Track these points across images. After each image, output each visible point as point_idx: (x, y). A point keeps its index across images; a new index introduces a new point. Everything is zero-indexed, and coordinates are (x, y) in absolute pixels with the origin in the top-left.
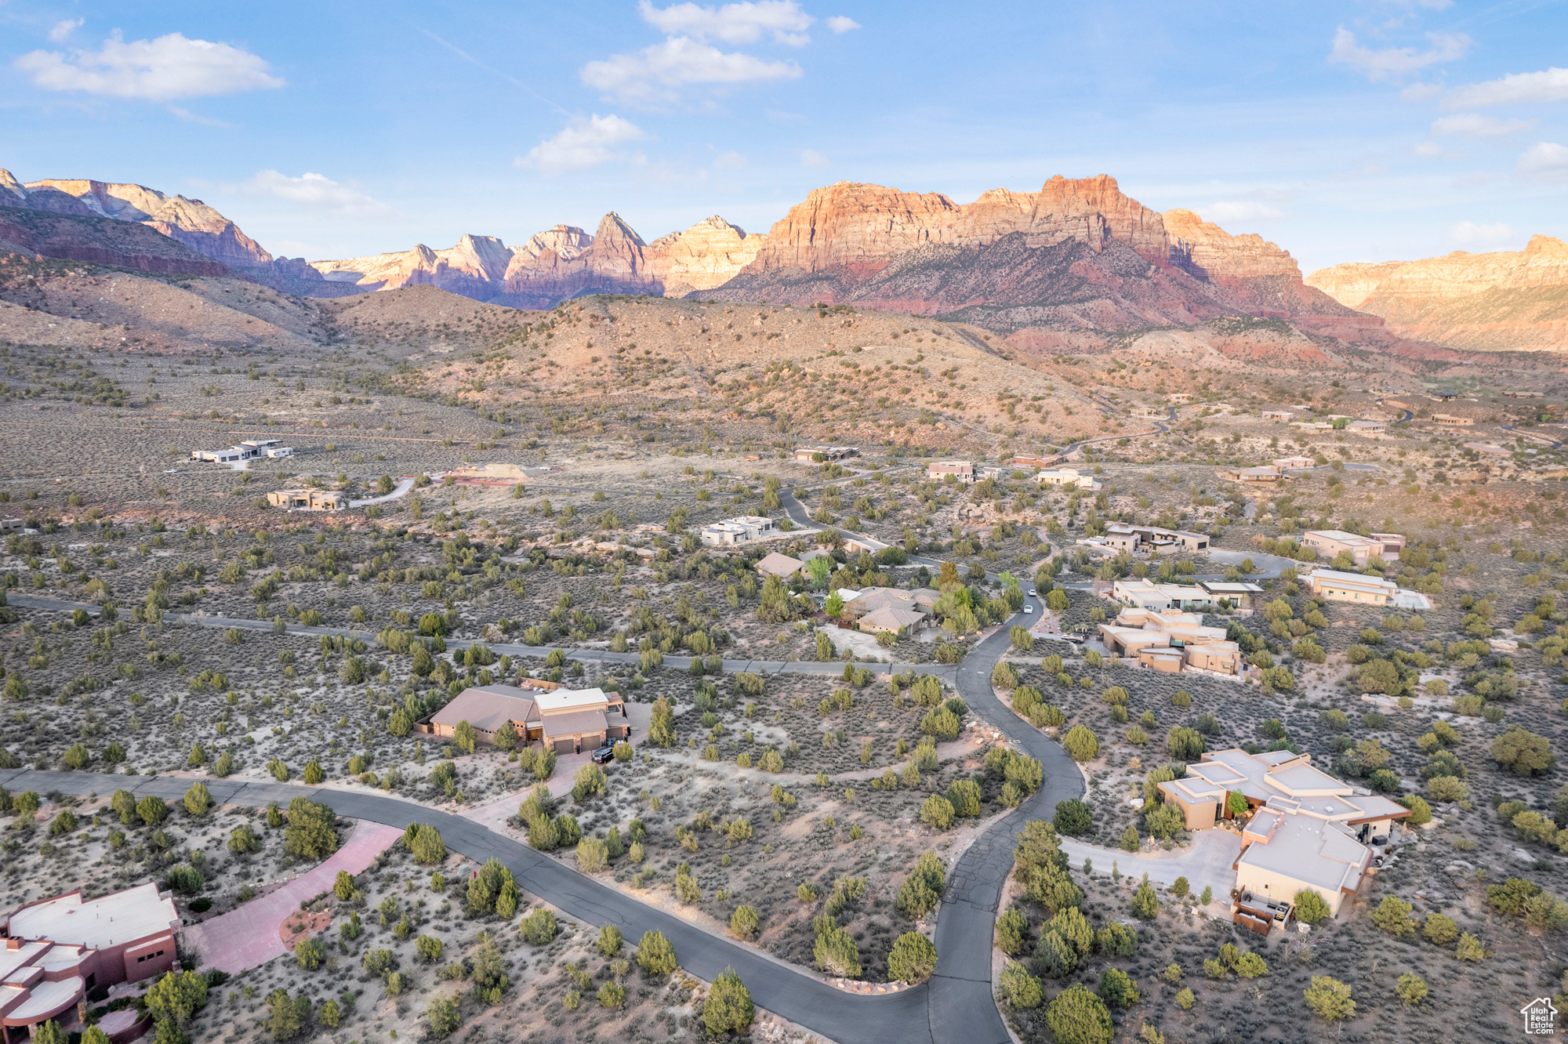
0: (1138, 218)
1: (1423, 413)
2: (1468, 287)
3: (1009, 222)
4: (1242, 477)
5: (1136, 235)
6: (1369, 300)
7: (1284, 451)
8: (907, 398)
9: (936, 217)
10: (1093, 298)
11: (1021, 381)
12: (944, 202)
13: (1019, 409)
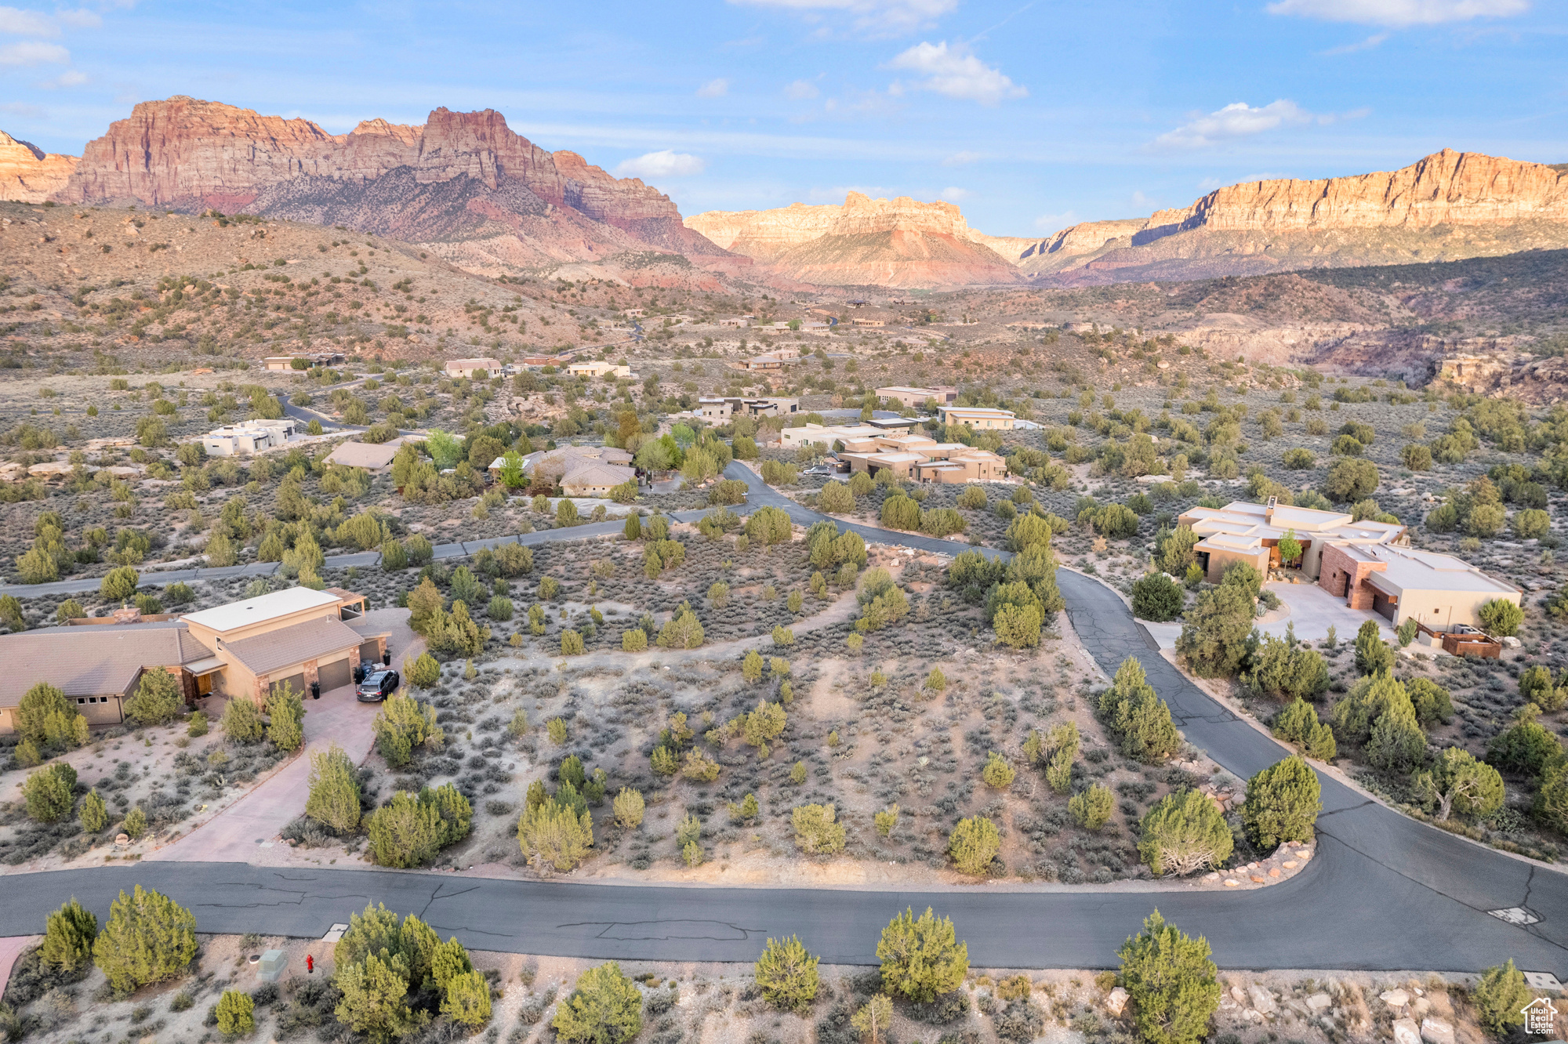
0: (529, 156)
1: (844, 319)
2: (808, 233)
3: (394, 155)
4: (752, 366)
5: (529, 173)
6: (734, 243)
7: (754, 352)
8: (360, 312)
9: (307, 146)
10: (497, 234)
11: (486, 294)
12: (315, 131)
13: (492, 320)
